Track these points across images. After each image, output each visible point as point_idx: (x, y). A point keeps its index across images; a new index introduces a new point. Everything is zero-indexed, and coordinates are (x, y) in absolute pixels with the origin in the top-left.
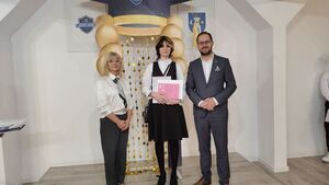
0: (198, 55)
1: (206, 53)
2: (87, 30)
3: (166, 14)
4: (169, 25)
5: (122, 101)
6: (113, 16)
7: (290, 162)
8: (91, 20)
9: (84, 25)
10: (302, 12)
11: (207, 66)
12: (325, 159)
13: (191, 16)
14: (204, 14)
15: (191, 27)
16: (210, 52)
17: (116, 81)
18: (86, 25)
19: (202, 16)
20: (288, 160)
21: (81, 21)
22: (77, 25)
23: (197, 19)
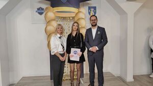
2: (41, 14)
3: (78, 7)
4: (79, 12)
5: (62, 47)
6: (53, 7)
7: (134, 77)
8: (43, 9)
11: (94, 31)
12: (151, 76)
14: (96, 7)
15: (89, 13)
16: (96, 25)
17: (60, 38)
18: (40, 11)
19: (95, 8)
20: (134, 76)
21: (38, 9)
22: (36, 11)
23: (92, 9)
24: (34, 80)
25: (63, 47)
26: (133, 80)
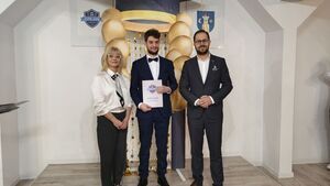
1: (203, 52)
2: (92, 24)
5: (118, 99)
6: (121, 11)
7: (295, 168)
8: (97, 14)
9: (90, 19)
11: (204, 66)
13: (200, 14)
14: (213, 13)
15: (199, 26)
17: (114, 78)
18: (91, 18)
19: (211, 15)
20: (293, 166)
21: (87, 14)
24: (75, 171)
25: (122, 99)
26: (292, 175)
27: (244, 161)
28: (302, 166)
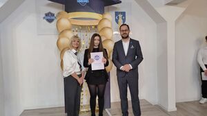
0: (121, 38)
2: (50, 21)
3: (102, 12)
4: (104, 19)
6: (68, 12)
8: (53, 15)
10: (184, 13)
11: (126, 45)
13: (117, 14)
15: (117, 21)
16: (128, 36)
18: (50, 18)
19: (124, 14)
20: (176, 103)
21: (47, 15)
22: (44, 18)
23: (120, 16)
27: (147, 102)
28: (181, 104)
